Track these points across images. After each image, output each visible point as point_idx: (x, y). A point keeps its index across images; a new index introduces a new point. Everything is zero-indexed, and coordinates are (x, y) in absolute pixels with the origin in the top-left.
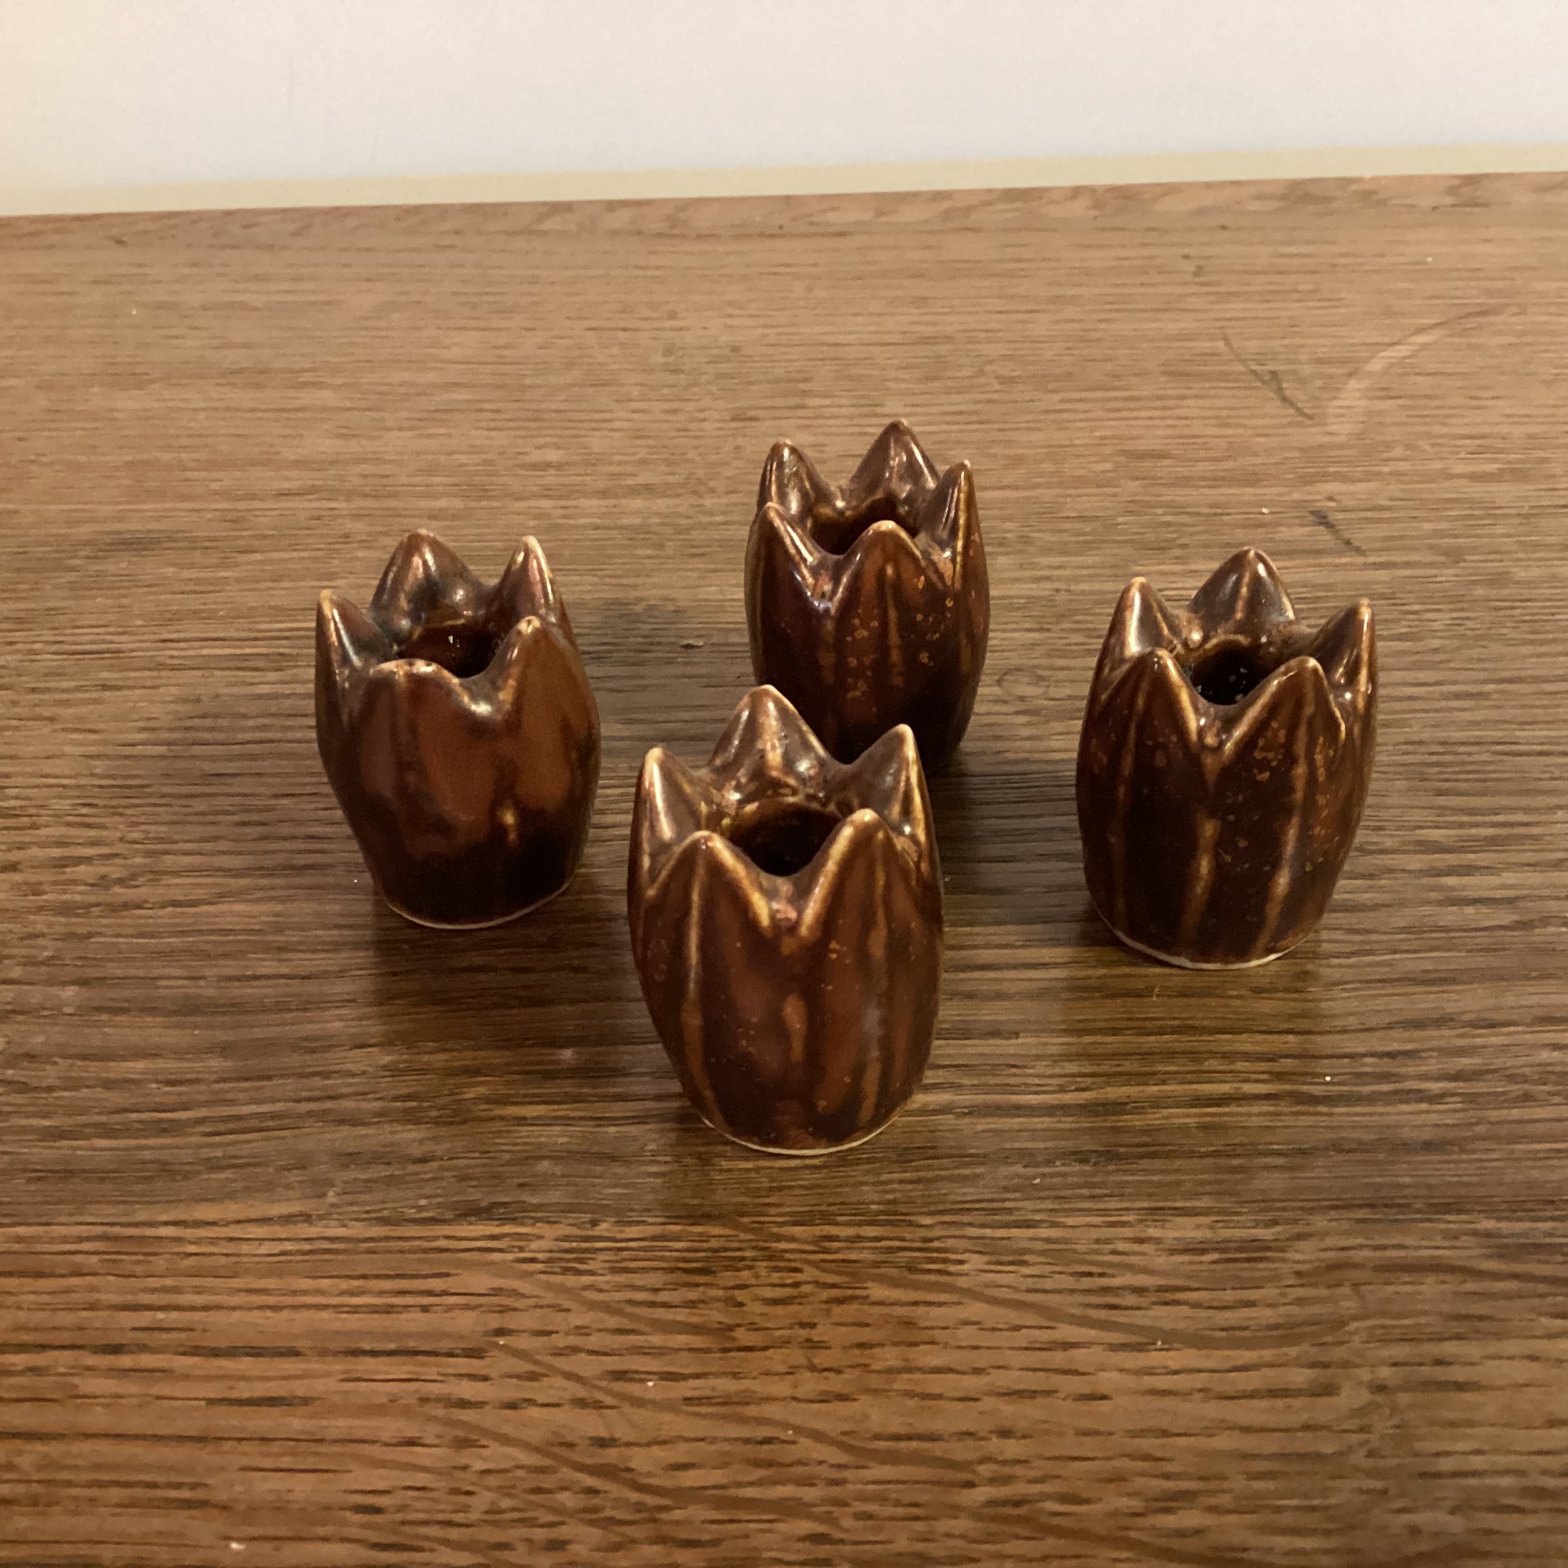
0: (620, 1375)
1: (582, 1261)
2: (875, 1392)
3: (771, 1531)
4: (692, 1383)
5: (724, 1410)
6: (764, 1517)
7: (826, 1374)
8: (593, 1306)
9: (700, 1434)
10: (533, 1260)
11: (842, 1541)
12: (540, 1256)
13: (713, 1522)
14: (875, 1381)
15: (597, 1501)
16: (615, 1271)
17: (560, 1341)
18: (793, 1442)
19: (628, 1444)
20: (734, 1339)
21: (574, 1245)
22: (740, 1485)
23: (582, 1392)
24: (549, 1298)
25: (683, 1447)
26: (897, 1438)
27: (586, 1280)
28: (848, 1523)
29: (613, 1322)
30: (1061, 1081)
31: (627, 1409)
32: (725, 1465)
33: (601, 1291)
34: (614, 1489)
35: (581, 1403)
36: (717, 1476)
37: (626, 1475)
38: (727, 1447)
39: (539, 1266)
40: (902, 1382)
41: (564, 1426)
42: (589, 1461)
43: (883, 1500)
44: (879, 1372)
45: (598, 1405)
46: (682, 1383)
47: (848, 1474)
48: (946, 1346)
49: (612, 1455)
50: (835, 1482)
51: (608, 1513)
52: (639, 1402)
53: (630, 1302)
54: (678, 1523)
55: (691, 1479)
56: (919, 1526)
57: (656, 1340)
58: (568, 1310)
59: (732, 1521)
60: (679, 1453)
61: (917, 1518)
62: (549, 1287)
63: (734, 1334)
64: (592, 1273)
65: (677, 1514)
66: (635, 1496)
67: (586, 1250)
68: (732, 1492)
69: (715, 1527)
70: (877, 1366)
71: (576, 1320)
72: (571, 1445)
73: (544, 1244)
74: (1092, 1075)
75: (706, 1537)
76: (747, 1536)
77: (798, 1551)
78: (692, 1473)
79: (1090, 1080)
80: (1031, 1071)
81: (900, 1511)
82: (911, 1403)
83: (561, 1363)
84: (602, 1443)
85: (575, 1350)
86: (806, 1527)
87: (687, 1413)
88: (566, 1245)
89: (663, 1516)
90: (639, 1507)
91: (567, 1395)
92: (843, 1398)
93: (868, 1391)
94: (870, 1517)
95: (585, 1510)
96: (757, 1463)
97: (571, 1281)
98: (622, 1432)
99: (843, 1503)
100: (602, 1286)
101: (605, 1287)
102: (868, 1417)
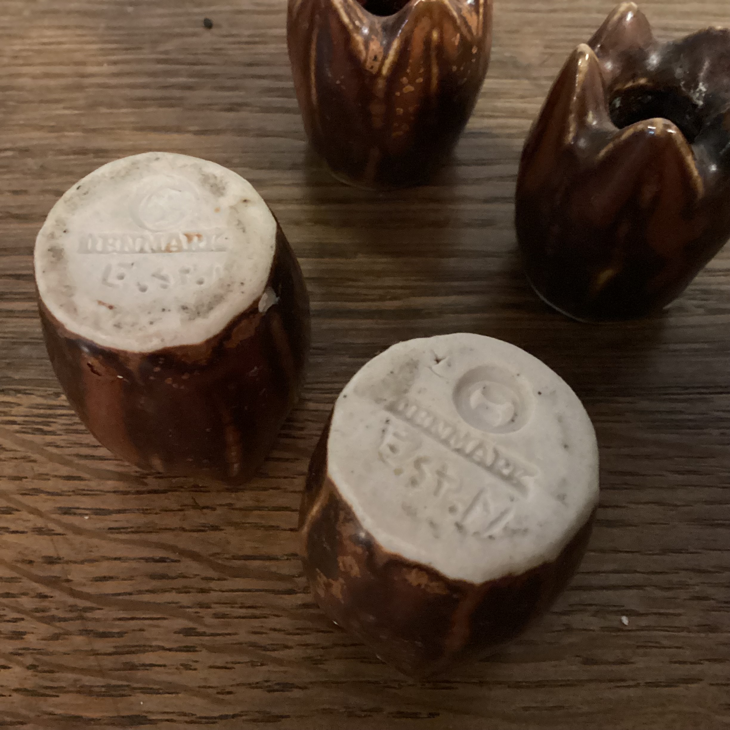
0: (67, 511)
1: (47, 424)
2: (236, 525)
3: (158, 626)
4: (115, 516)
5: (135, 537)
6: (155, 616)
7: (205, 511)
8: (51, 458)
9: (118, 554)
10: (14, 423)
11: (203, 634)
12: (19, 419)
13: (120, 619)
14: (236, 517)
15: (45, 604)
16: (68, 432)
17: (28, 484)
18: (178, 561)
19: (67, 562)
20: (146, 484)
21: (42, 411)
22: (140, 592)
23: (40, 523)
24: (22, 451)
25: (105, 564)
26: (247, 558)
27: (49, 438)
28: (209, 620)
29: (65, 471)
30: (381, 292)
31: (70, 536)
32: (131, 578)
33: (57, 447)
34: (58, 595)
35: (39, 531)
36: (125, 586)
37: (66, 585)
38: (134, 565)
39: (16, 427)
40: (254, 518)
41: (26, 548)
42: (41, 574)
43: (232, 604)
44: (241, 509)
45: (50, 533)
46: (107, 517)
47: (213, 585)
48: (285, 491)
49: (56, 570)
50: (202, 591)
51: (54, 612)
52: (78, 531)
53: (78, 456)
54: (97, 620)
55: (109, 588)
56: (256, 623)
57: (93, 484)
58: (34, 461)
59: (133, 619)
60: (104, 568)
61: (255, 617)
62: (23, 443)
63: (145, 481)
64: (53, 433)
65: (97, 614)
66: (71, 601)
67: (50, 416)
68: (134, 598)
69: (122, 623)
70: (239, 505)
71: (39, 469)
72: (31, 562)
73: (22, 410)
74: (402, 288)
75: (116, 630)
76: (142, 630)
77: (176, 641)
78: (109, 583)
79: (399, 291)
80: (361, 284)
81: (243, 612)
82: (259, 533)
83: (28, 500)
84: (51, 561)
85: (37, 491)
86: (182, 623)
87: (111, 540)
88: (36, 411)
89: (89, 615)
90: (73, 608)
91: (30, 525)
92: (215, 528)
93: (231, 524)
94: (224, 616)
95: (37, 610)
96: (153, 577)
97: (38, 438)
98: (64, 552)
99: (208, 607)
100: (58, 443)
101: (62, 444)
102: (228, 543)
